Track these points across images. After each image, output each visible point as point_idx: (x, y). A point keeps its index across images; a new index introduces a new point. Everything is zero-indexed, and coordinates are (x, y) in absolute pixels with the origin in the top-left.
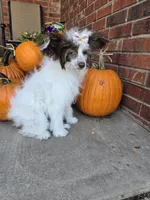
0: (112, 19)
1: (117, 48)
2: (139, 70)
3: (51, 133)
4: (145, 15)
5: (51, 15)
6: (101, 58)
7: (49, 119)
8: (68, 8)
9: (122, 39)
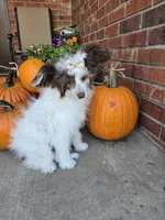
0: (124, 24)
1: (131, 59)
2: (157, 87)
3: (57, 164)
4: (161, 22)
5: (61, 18)
6: (112, 74)
7: (54, 150)
8: (78, 9)
9: (137, 49)
